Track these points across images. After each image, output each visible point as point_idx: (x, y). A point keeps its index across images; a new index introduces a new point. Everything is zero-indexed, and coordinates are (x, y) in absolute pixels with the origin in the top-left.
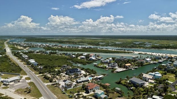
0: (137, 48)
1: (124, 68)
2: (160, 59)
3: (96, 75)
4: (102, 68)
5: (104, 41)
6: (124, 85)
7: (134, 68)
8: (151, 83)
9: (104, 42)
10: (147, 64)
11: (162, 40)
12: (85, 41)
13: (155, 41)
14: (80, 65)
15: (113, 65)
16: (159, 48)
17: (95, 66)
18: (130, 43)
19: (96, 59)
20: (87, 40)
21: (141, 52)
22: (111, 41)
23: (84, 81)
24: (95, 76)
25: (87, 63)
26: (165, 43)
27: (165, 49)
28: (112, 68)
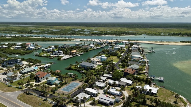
0: (78, 35)
1: (70, 55)
2: (102, 44)
3: (42, 65)
4: (45, 57)
5: (37, 28)
6: (75, 70)
7: (80, 55)
8: (99, 65)
9: (38, 30)
10: (91, 49)
11: (100, 27)
12: (11, 29)
13: (93, 28)
14: (17, 56)
15: (58, 52)
16: (99, 34)
17: (36, 55)
18: (69, 30)
19: (35, 48)
20: (13, 28)
21: (83, 39)
22: (46, 28)
23: (30, 71)
24: (40, 65)
25: (26, 53)
26: (102, 29)
27: (104, 35)
28: (58, 56)
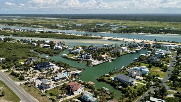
0: (104, 31)
1: (100, 59)
2: (137, 47)
3: (72, 70)
4: (74, 60)
5: (61, 22)
6: (109, 83)
7: (111, 60)
9: (62, 24)
10: (124, 53)
11: (129, 21)
12: (38, 22)
13: (120, 22)
14: (48, 57)
15: (87, 56)
16: (128, 31)
17: (65, 57)
18: (94, 25)
19: (63, 48)
20: (40, 21)
21: (111, 38)
22: (70, 22)
23: (61, 78)
24: (70, 71)
25: (54, 53)
26: (132, 24)
27: (136, 33)
28: (87, 61)
